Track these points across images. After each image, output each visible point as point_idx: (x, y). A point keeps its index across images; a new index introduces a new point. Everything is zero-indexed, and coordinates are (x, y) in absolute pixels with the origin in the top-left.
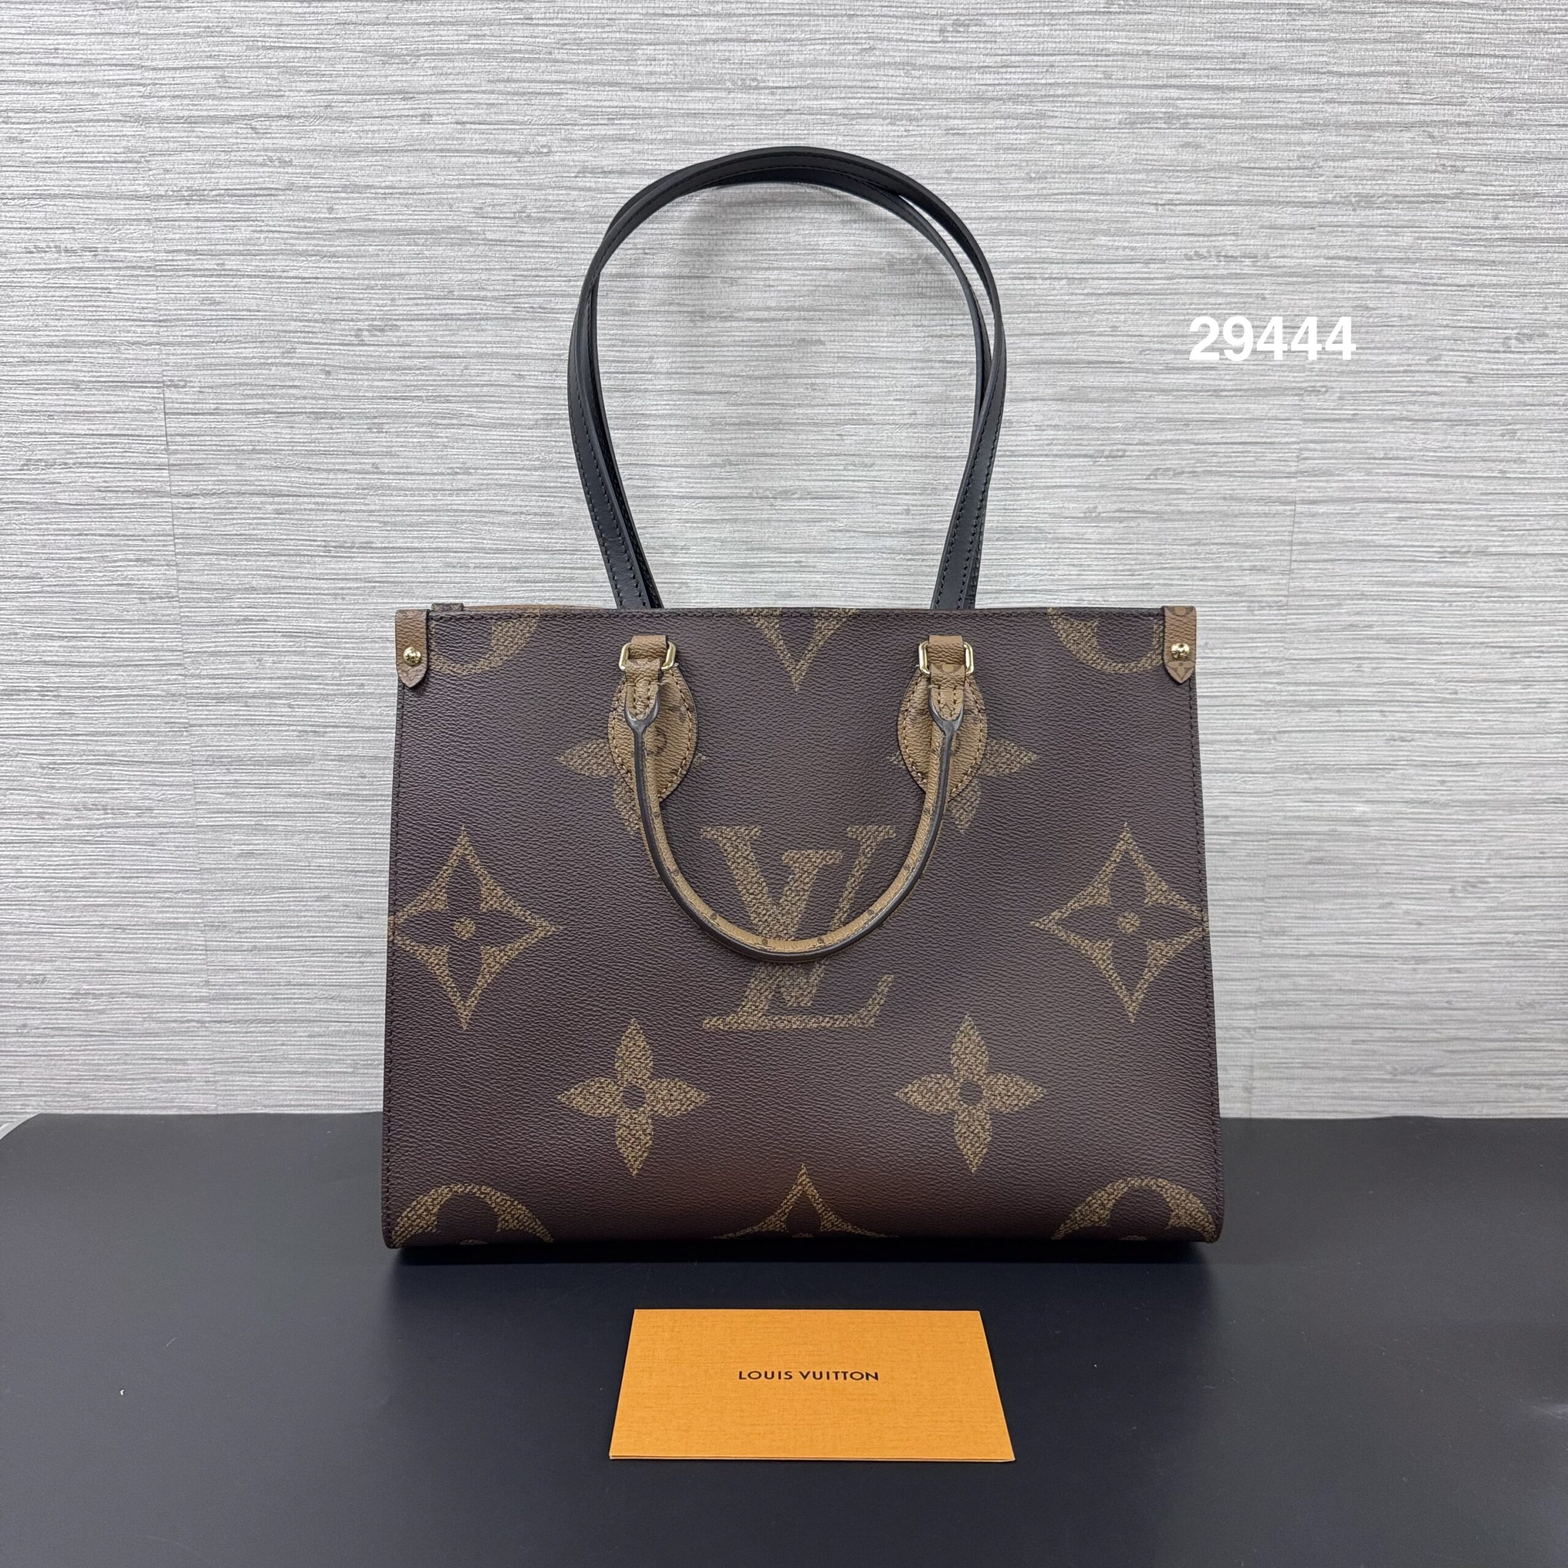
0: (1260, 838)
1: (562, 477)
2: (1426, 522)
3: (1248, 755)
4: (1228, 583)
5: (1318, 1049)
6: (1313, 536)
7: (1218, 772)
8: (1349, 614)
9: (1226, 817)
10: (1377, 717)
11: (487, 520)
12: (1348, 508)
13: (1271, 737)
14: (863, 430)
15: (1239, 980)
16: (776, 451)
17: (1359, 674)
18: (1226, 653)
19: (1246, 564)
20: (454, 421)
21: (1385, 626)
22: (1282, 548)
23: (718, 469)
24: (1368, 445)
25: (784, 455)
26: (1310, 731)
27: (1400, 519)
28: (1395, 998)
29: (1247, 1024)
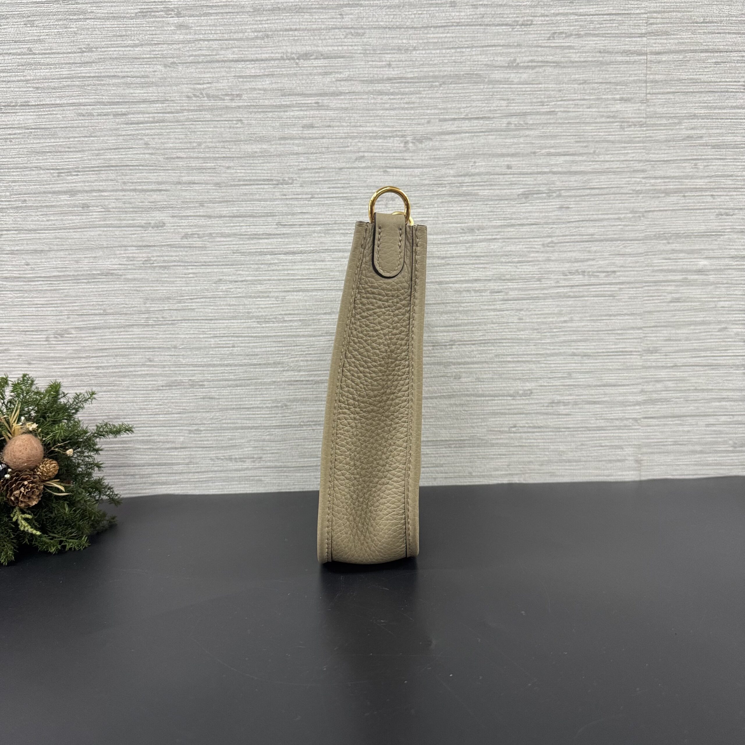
0: (637, 285)
1: (154, 51)
2: (733, 65)
3: (627, 228)
4: (606, 110)
5: (683, 431)
6: (660, 76)
7: (607, 240)
8: (687, 129)
9: (614, 272)
10: (709, 199)
11: (105, 82)
12: (681, 57)
13: (641, 215)
14: (356, 11)
15: (628, 385)
16: (298, 27)
17: (696, 170)
18: (607, 158)
19: (618, 97)
20: (81, 17)
21: (710, 136)
22: (640, 85)
23: (259, 41)
24: (692, 13)
25: (305, 29)
26: (666, 210)
27: (716, 63)
28: (732, 394)
29: (635, 416)
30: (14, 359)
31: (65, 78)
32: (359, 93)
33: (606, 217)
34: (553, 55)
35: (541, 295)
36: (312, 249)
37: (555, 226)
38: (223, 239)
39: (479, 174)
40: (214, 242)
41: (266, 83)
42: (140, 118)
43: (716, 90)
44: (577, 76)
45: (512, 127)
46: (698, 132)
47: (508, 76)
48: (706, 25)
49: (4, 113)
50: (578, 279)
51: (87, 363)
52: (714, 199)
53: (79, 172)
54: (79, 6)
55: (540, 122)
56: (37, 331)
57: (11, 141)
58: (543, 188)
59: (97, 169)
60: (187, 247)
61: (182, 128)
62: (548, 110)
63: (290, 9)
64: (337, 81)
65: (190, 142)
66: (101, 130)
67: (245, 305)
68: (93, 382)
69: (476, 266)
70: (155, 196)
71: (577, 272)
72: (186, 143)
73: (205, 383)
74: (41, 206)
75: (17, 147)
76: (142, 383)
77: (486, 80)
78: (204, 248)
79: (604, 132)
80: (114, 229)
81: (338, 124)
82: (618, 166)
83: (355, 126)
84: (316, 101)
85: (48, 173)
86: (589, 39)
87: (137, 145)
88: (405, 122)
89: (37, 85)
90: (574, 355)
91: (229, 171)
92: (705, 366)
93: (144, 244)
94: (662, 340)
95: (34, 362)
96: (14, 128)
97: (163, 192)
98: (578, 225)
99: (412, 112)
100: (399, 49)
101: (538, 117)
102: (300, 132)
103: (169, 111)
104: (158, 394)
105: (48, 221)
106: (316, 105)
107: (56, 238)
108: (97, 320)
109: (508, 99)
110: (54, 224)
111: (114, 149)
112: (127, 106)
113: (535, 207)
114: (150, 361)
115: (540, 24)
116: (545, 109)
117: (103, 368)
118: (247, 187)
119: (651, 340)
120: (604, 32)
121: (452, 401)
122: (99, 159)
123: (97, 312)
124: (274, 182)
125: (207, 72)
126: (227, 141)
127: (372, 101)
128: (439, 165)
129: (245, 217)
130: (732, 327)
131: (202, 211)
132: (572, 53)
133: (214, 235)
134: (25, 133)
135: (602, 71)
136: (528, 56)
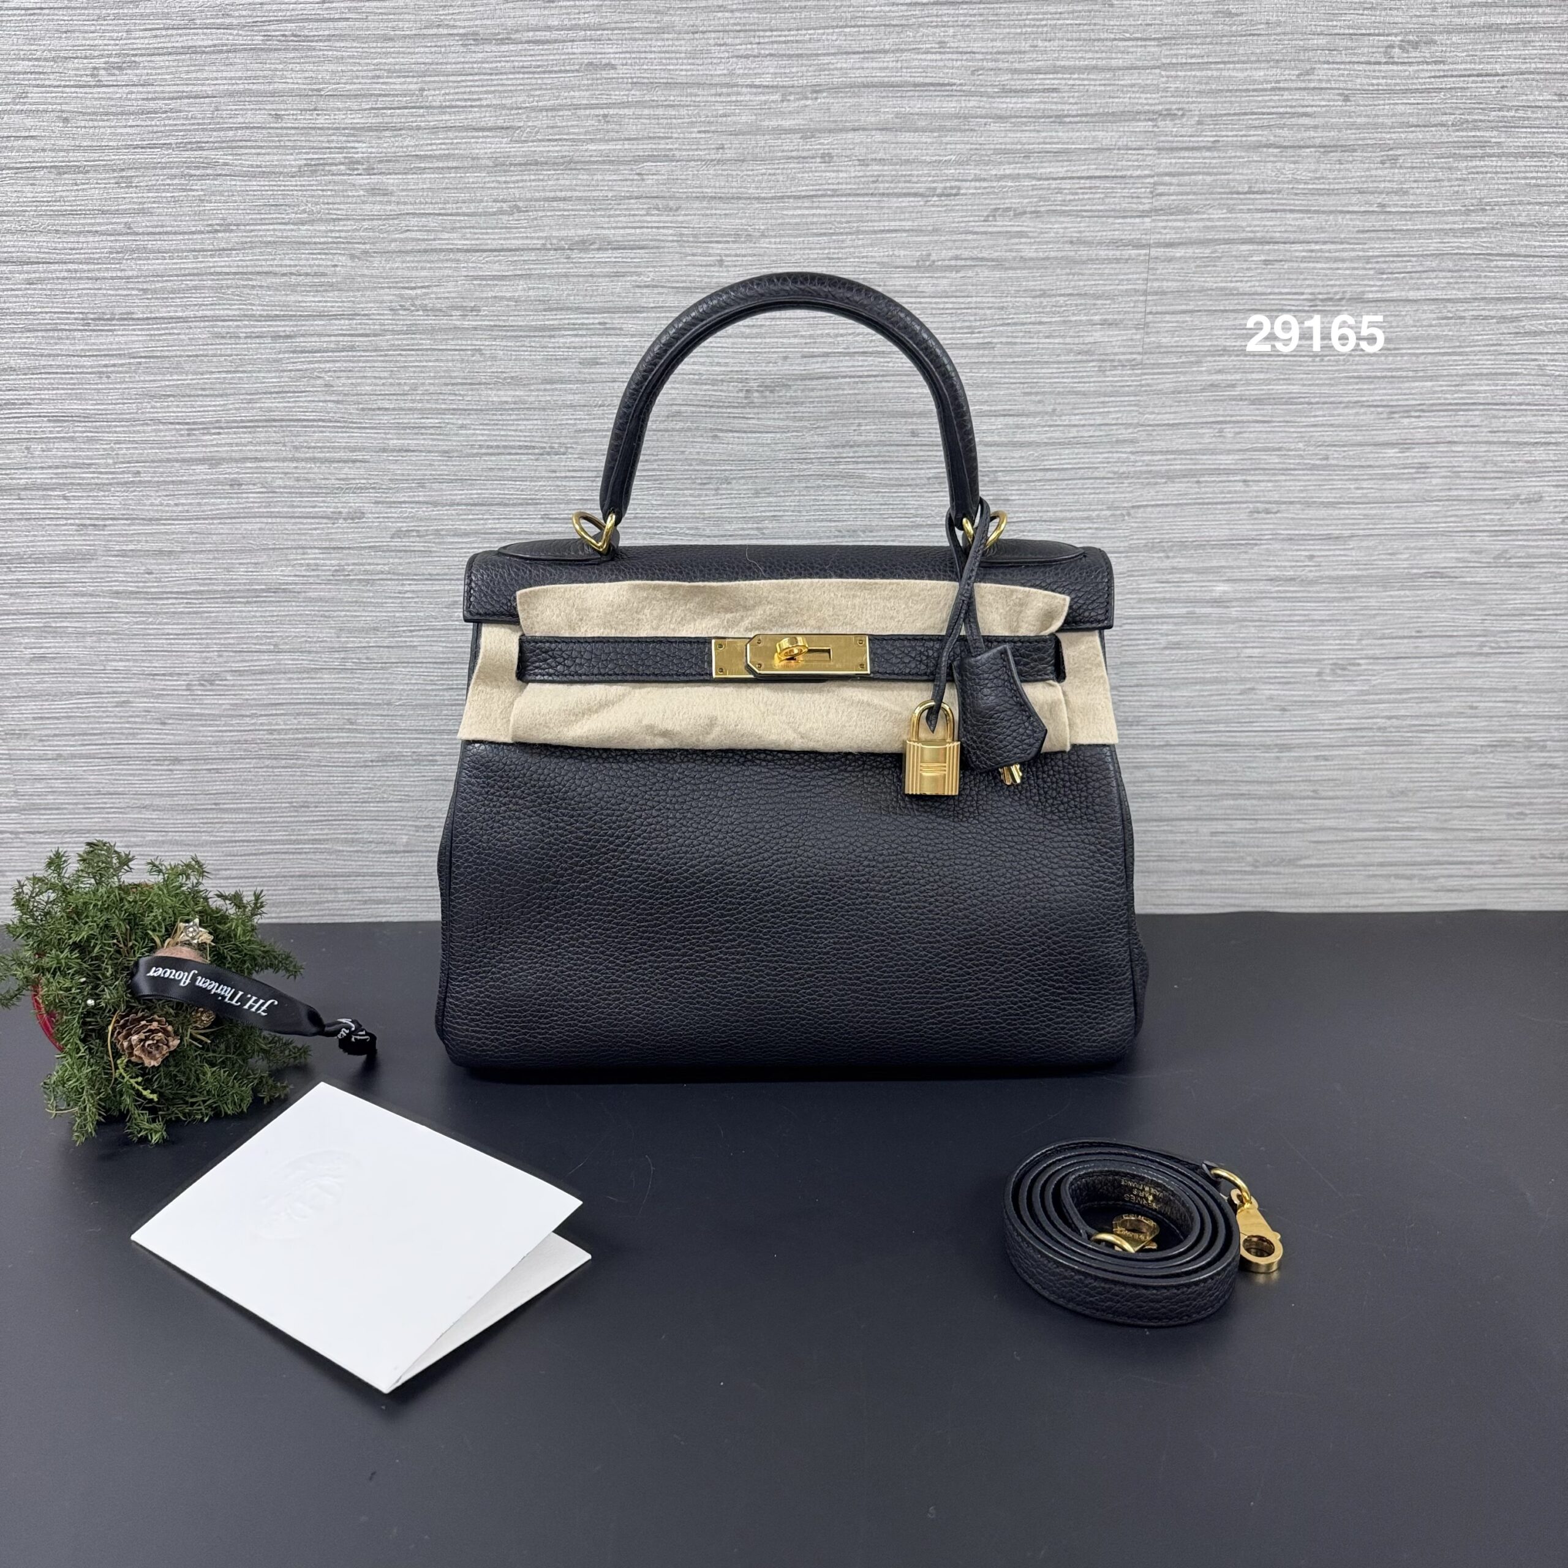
30: (138, 716)
31: (190, 275)
33: (1068, 514)
34: (992, 247)
39: (866, 444)
40: (444, 543)
41: (519, 289)
42: (313, 342)
43: (1263, 307)
44: (1031, 283)
46: (1229, 377)
47: (917, 282)
48: (1252, 196)
49: (94, 330)
51: (252, 724)
52: (1248, 486)
53: (221, 428)
54: (205, 153)
55: (967, 360)
56: (171, 675)
57: (108, 377)
59: (251, 426)
60: (400, 551)
61: (383, 361)
62: (980, 341)
63: (554, 163)
64: (634, 287)
65: (399, 384)
66: (252, 362)
68: (264, 752)
70: (346, 470)
72: (391, 384)
73: (437, 758)
75: (118, 386)
76: (340, 755)
78: (428, 552)
79: (1073, 377)
80: (283, 520)
82: (1091, 433)
84: (602, 321)
85: (171, 430)
86: (1053, 220)
87: (313, 386)
89: (145, 286)
91: (463, 432)
92: (1216, 746)
93: (334, 544)
94: (1148, 707)
95: (170, 721)
96: (112, 355)
97: (358, 464)
98: (1022, 528)
99: (759, 340)
100: (737, 237)
101: (964, 353)
102: (576, 371)
103: (361, 332)
104: (365, 772)
105: (176, 505)
106: (602, 327)
107: (192, 533)
108: (266, 660)
110: (187, 511)
111: (277, 393)
112: (292, 324)
114: (351, 723)
115: (973, 194)
117: (279, 732)
118: (493, 458)
119: (1130, 706)
120: (1079, 208)
122: (253, 408)
123: (264, 647)
124: (537, 451)
125: (423, 268)
126: (456, 384)
128: (801, 427)
129: (492, 505)
130: (1263, 687)
131: (422, 495)
132: (1025, 243)
133: (443, 533)
134: (130, 363)
135: (1074, 275)
136: (951, 249)
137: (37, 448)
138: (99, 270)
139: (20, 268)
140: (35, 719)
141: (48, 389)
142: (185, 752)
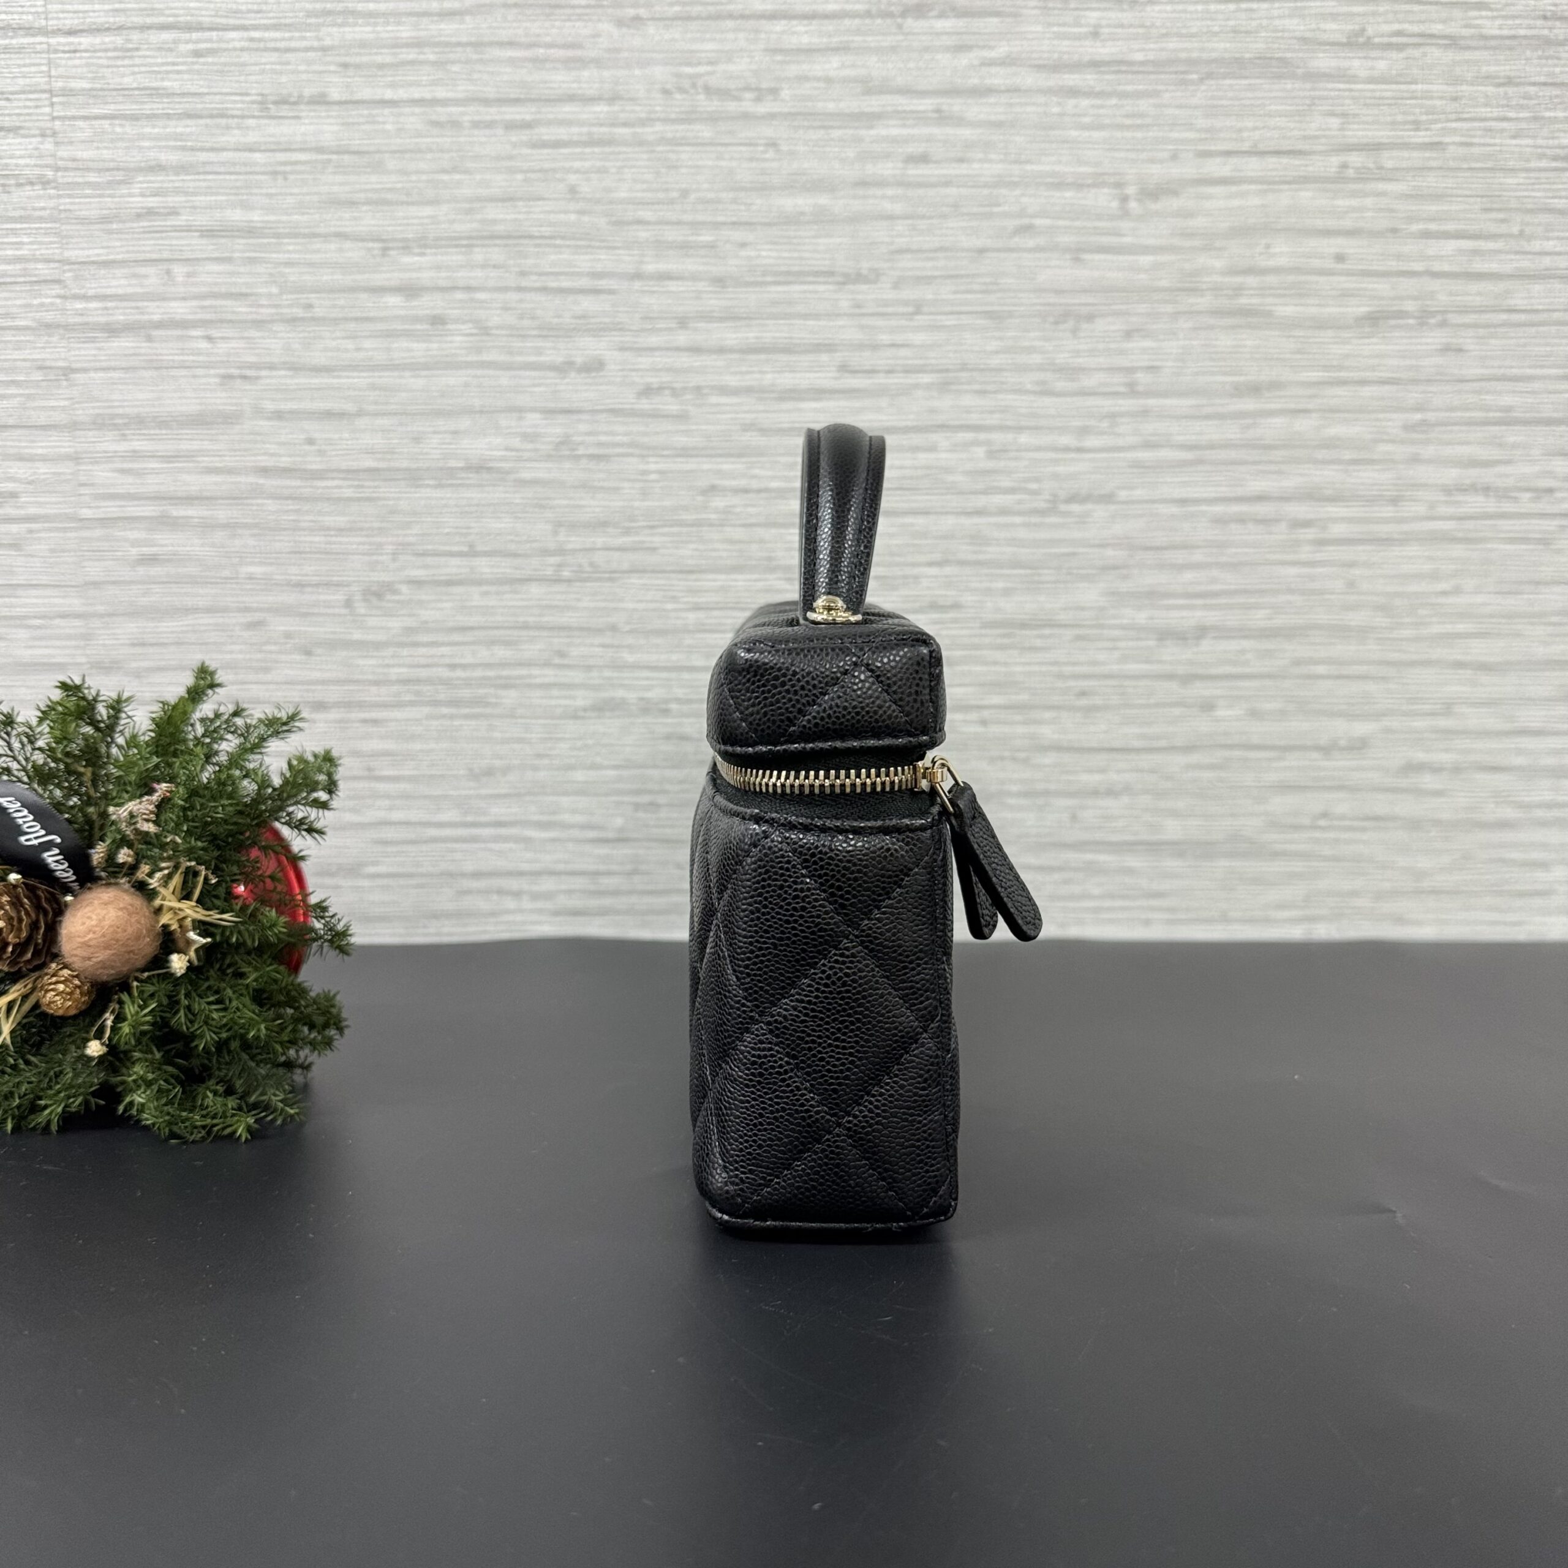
30: (275, 644)
31: (407, 45)
32: (1028, 91)
33: (1540, 372)
34: (1444, 22)
35: (1396, 536)
36: (909, 423)
37: (1431, 389)
38: (723, 400)
39: (1276, 270)
40: (706, 405)
41: (832, 65)
42: (562, 133)
44: (1493, 68)
45: (1350, 173)
47: (1345, 64)
49: (275, 118)
50: (1476, 503)
51: (431, 656)
53: (426, 246)
55: (1409, 164)
56: (328, 584)
57: (286, 179)
58: (1410, 306)
59: (467, 242)
60: (650, 416)
61: (649, 160)
62: (1427, 140)
64: (983, 64)
65: (667, 190)
66: (478, 159)
67: (762, 541)
68: (441, 697)
69: (1260, 467)
70: (586, 304)
71: (1473, 488)
72: (656, 190)
73: (674, 706)
74: (346, 319)
76: (543, 702)
77: (1300, 71)
78: (683, 418)
79: (1544, 190)
80: (497, 372)
81: (980, 156)
83: (1016, 162)
84: (937, 107)
85: (361, 249)
87: (553, 192)
88: (1122, 155)
89: (347, 59)
90: (1459, 665)
91: (743, 253)
93: (560, 406)
95: (319, 651)
96: (294, 150)
97: (603, 297)
98: (1478, 389)
99: (1140, 135)
101: (1406, 154)
102: (898, 172)
103: (624, 120)
105: (358, 350)
106: (935, 115)
107: (374, 389)
108: (454, 567)
109: (1344, 115)
110: (371, 359)
111: (504, 200)
112: (533, 110)
113: (1390, 347)
114: (562, 656)
116: (1422, 137)
117: (464, 667)
118: (780, 288)
121: (1194, 758)
122: (471, 221)
123: (455, 548)
124: (840, 279)
125: (708, 40)
126: (743, 189)
127: (1056, 110)
128: (1190, 248)
129: (773, 352)
131: (682, 338)
132: (1487, 18)
133: (705, 391)
134: (316, 161)
135: (1547, 58)
136: (1391, 22)
137: (179, 270)
138: (291, 39)
139: (187, 36)
140: (133, 645)
141: (206, 194)
142: (333, 694)
